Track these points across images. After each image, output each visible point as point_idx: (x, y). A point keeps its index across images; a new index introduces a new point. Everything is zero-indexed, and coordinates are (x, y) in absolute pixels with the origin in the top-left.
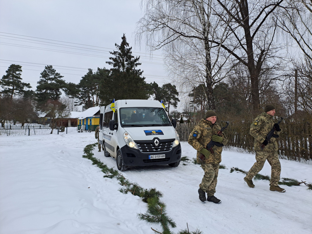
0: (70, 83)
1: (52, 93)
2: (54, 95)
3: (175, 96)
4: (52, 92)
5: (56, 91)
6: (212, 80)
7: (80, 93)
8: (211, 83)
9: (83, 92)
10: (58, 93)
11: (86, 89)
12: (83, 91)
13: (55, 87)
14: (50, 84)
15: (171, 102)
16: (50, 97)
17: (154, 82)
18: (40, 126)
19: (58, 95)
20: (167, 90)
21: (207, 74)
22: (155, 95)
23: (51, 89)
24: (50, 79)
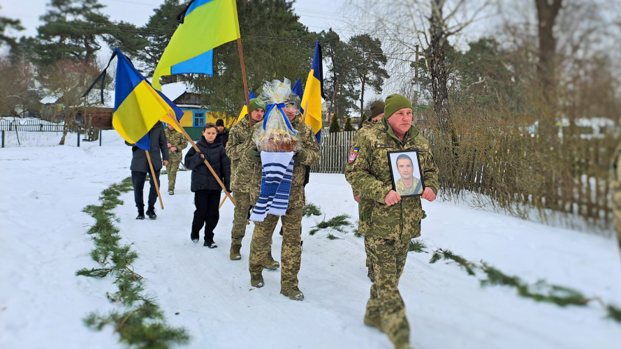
0: (122, 21)
1: (75, 46)
2: (81, 50)
3: (379, 65)
4: (77, 42)
5: (85, 40)
6: (444, 29)
7: (147, 48)
8: (441, 35)
9: (156, 45)
10: (93, 46)
11: (162, 40)
12: (157, 43)
13: (83, 31)
14: (72, 23)
15: (368, 79)
16: (72, 55)
17: (330, 30)
18: (42, 125)
19: (90, 51)
20: (360, 49)
21: (434, 12)
22: (331, 61)
23: (75, 36)
24: (72, 11)
